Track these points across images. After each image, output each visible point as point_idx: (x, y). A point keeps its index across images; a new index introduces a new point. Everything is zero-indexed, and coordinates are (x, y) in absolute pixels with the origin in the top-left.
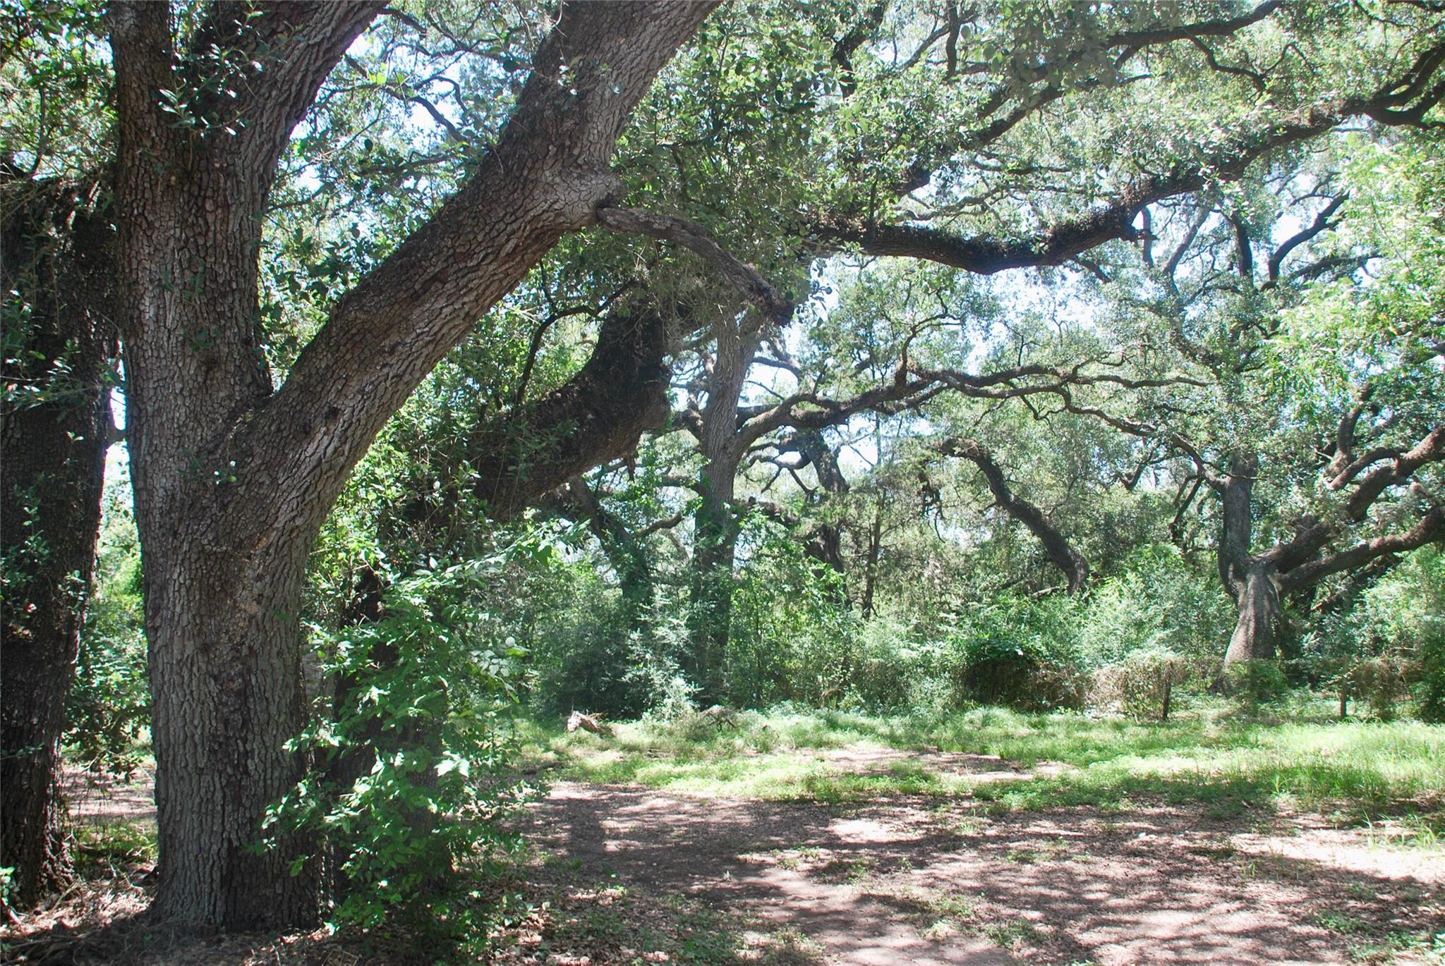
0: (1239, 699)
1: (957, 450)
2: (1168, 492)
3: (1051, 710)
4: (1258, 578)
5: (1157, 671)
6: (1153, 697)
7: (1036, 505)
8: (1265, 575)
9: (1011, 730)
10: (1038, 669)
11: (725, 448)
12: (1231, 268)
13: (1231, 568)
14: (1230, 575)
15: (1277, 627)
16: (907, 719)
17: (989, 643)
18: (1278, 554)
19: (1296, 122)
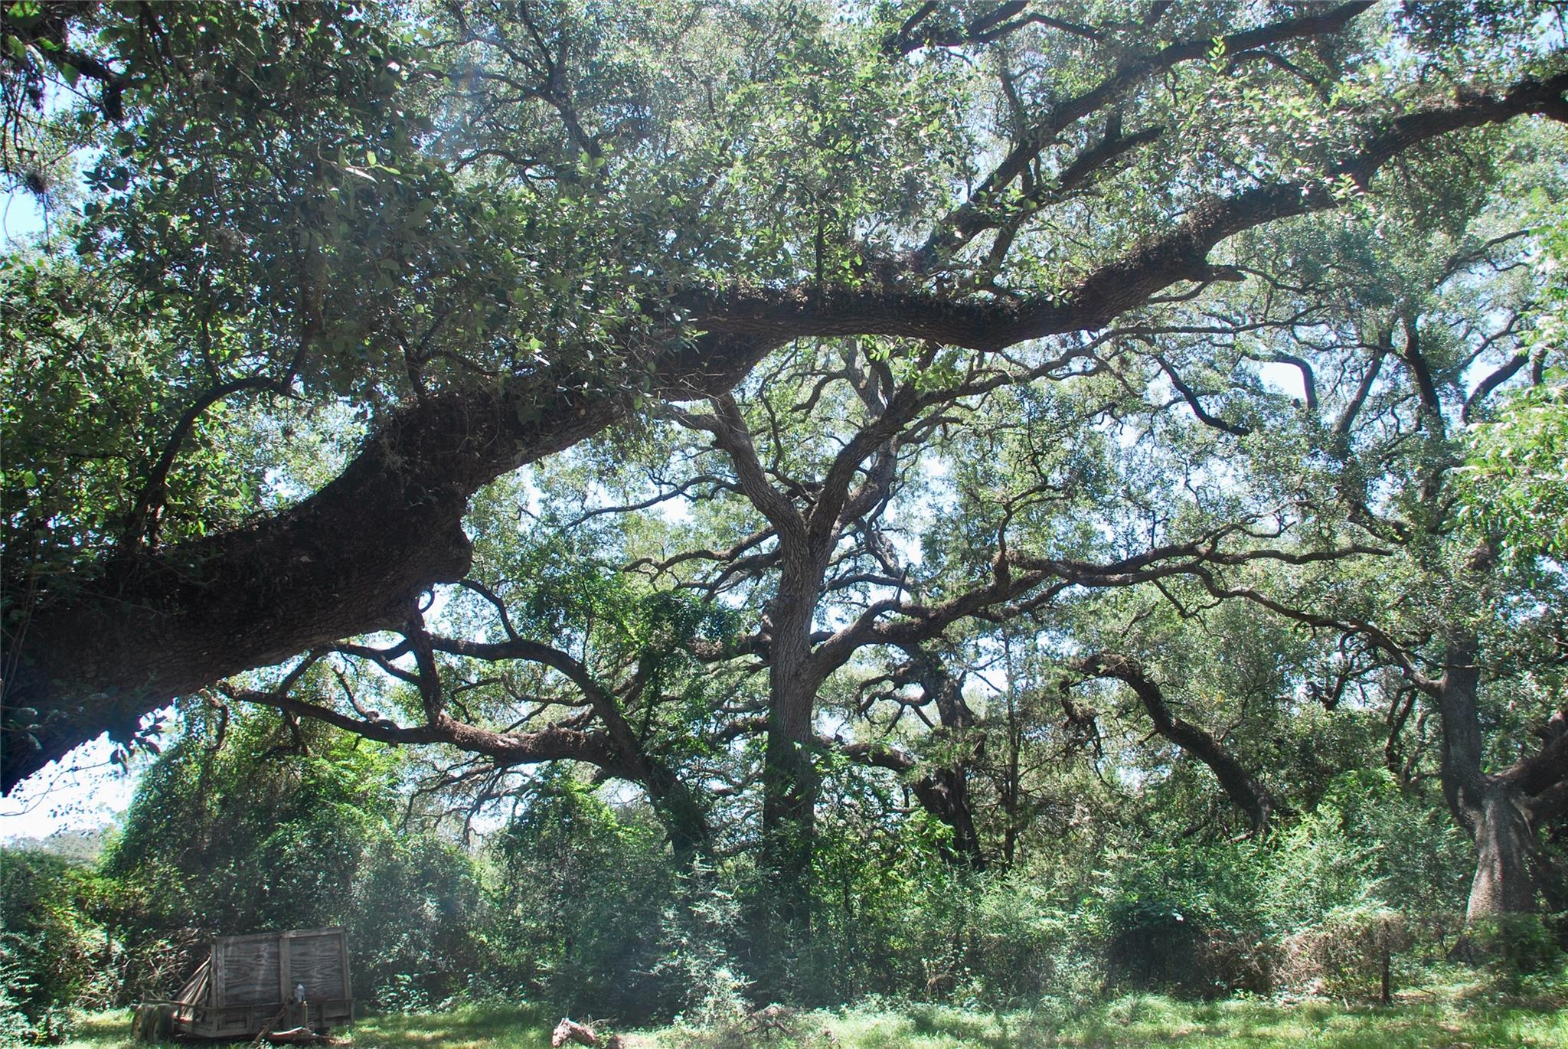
0: (1492, 970)
1: (1102, 668)
2: (1380, 709)
3: (1226, 995)
4: (1498, 804)
5: (1368, 933)
6: (1365, 970)
7: (1206, 730)
8: (1507, 799)
9: (1166, 1026)
10: (1206, 938)
11: (797, 675)
12: (1419, 428)
13: (1460, 793)
14: (1460, 804)
15: (1532, 868)
16: (1027, 1015)
17: (1137, 906)
18: (1521, 771)
19: (1437, 106)
